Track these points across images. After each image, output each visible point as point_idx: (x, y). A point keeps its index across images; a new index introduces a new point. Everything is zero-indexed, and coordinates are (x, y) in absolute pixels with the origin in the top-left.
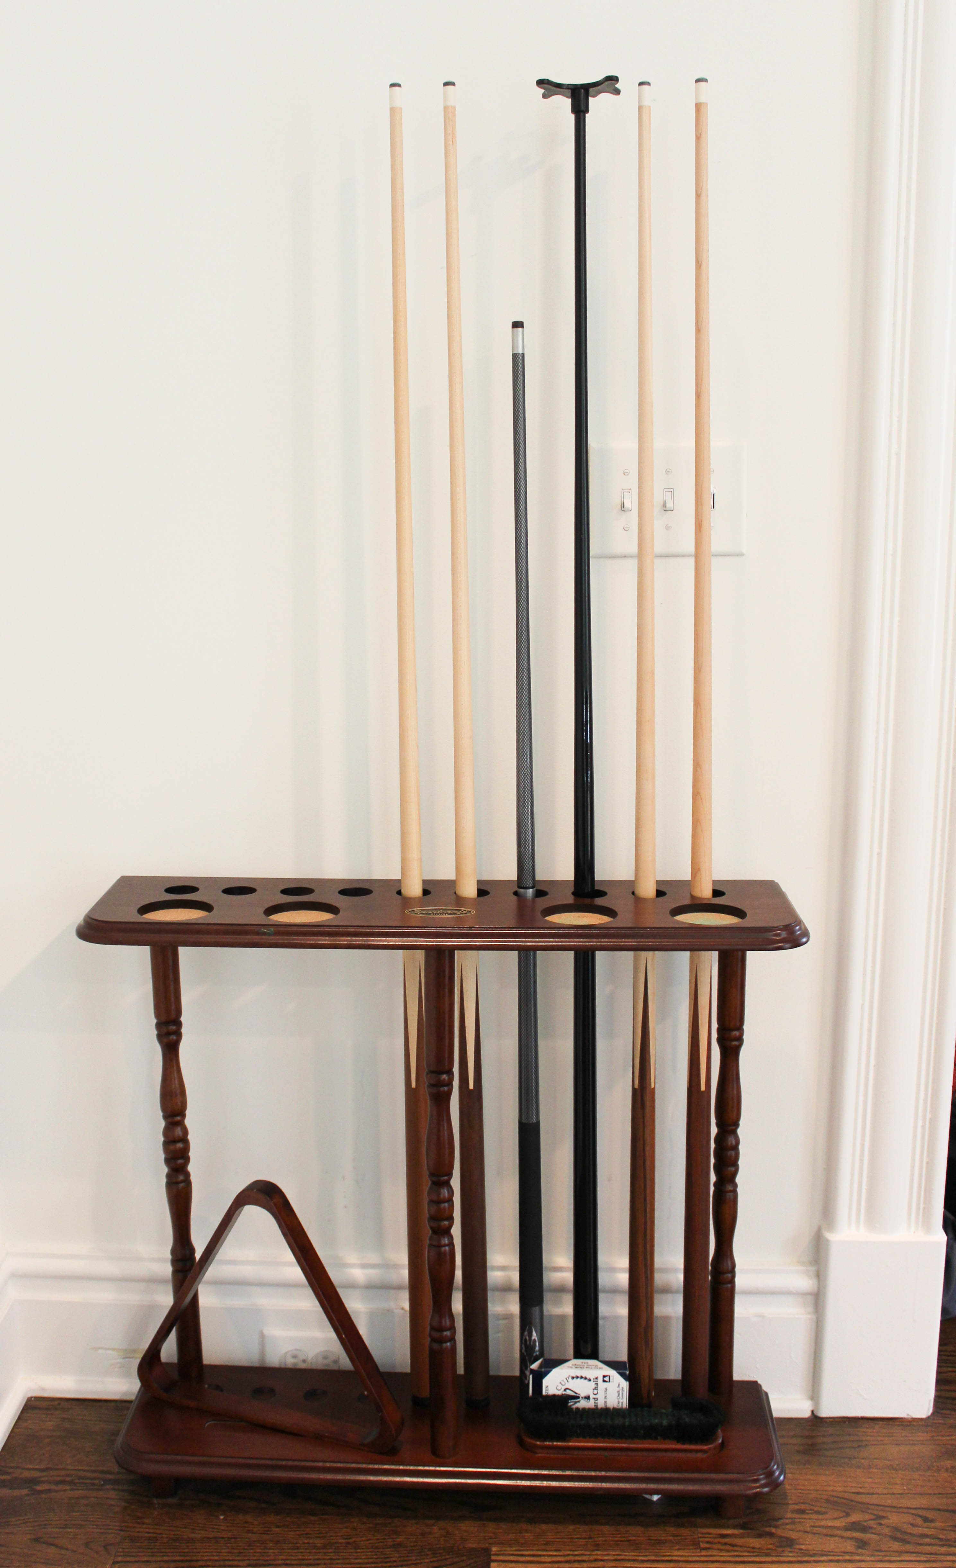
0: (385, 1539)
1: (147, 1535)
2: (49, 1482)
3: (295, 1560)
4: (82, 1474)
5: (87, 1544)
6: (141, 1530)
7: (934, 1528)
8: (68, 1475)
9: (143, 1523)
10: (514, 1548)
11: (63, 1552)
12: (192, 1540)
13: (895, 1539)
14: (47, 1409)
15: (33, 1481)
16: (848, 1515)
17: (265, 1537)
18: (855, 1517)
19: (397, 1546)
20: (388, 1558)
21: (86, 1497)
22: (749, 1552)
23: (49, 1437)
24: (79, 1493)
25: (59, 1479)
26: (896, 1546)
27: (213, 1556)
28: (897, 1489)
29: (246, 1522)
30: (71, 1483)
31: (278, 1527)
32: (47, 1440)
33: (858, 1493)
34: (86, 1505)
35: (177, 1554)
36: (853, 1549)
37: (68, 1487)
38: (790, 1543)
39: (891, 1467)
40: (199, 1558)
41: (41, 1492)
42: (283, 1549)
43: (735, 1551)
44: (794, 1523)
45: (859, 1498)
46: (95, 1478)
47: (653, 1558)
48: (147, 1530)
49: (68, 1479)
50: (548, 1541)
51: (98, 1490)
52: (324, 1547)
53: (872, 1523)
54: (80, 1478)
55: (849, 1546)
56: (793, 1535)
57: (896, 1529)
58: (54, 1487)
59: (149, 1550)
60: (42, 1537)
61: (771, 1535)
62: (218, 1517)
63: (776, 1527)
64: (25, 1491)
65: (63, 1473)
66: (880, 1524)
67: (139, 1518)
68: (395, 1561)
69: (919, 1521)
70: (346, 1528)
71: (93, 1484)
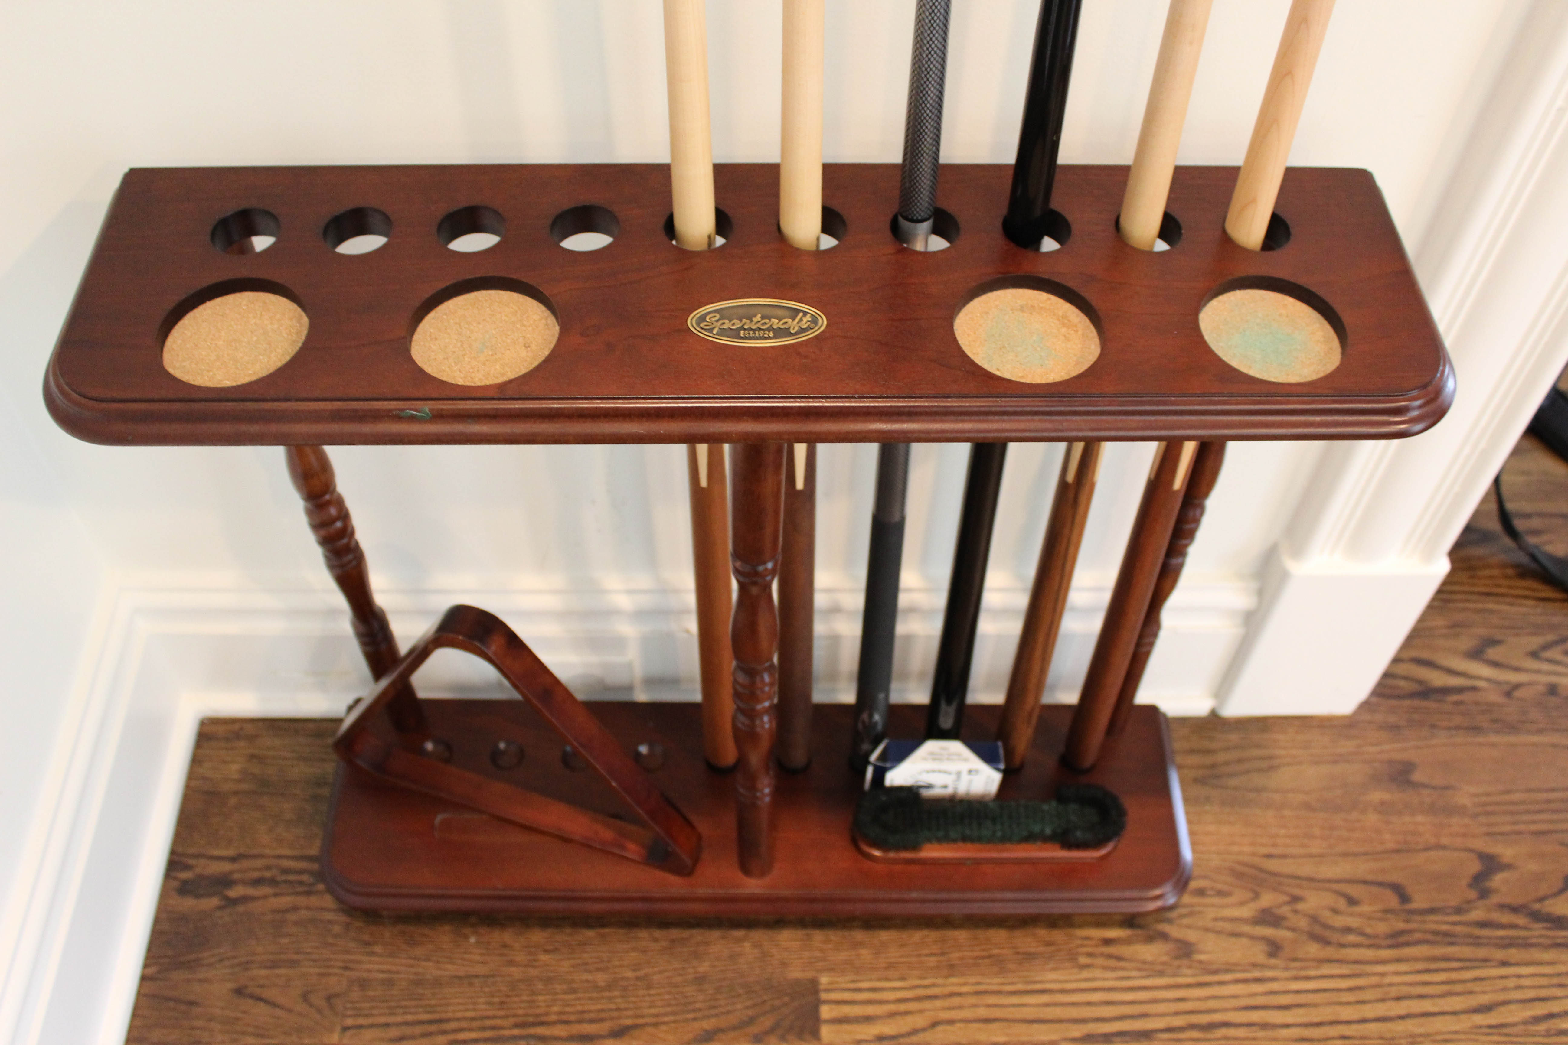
0: (684, 968)
1: (381, 976)
2: (244, 883)
3: (572, 1013)
4: (286, 863)
5: (305, 997)
6: (371, 966)
7: (1360, 915)
8: (268, 868)
9: (373, 954)
10: (848, 978)
11: (278, 1012)
12: (437, 983)
13: (1314, 937)
14: (227, 739)
15: (225, 882)
16: (1257, 896)
17: (533, 972)
18: (1267, 899)
19: (700, 980)
20: (690, 1003)
21: (295, 909)
22: (1139, 970)
23: (236, 793)
24: (285, 901)
25: (256, 875)
26: (1313, 949)
27: (467, 1010)
28: (1316, 847)
29: (505, 946)
30: (273, 882)
31: (546, 951)
32: (233, 801)
33: (1269, 856)
34: (296, 923)
35: (421, 1010)
36: (1261, 958)
37: (267, 890)
38: (1185, 950)
39: (1308, 807)
40: (450, 1015)
41: (234, 902)
42: (557, 993)
43: (1122, 969)
44: (1191, 914)
45: (1272, 865)
46: (300, 872)
47: (1020, 987)
48: (381, 967)
49: (268, 874)
50: (891, 963)
51: (309, 893)
52: (609, 987)
53: (1285, 910)
54: (285, 871)
55: (1258, 953)
56: (1191, 936)
57: (1314, 919)
58: (250, 891)
59: (385, 1004)
60: (246, 987)
61: (1164, 936)
62: (466, 937)
63: (1170, 921)
64: (215, 901)
65: (259, 863)
66: (1296, 912)
67: (367, 944)
68: (700, 1010)
69: (1342, 904)
70: (634, 949)
71: (301, 883)
